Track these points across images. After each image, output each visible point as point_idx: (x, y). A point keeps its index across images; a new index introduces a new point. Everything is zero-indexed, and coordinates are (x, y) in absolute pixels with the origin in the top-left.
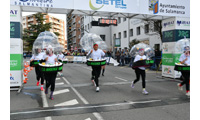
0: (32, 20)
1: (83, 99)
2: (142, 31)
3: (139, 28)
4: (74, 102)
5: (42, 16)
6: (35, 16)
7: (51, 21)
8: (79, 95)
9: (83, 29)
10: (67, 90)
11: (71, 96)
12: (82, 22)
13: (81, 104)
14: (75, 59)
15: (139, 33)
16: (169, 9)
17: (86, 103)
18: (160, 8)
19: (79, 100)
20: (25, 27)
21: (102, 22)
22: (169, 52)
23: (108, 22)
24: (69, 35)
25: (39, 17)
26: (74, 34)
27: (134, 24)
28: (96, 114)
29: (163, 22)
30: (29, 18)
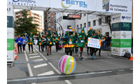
0: (19, 15)
1: (57, 71)
2: (97, 23)
3: (94, 21)
4: (51, 73)
5: (26, 12)
6: (22, 12)
7: (33, 16)
8: (54, 68)
9: (55, 22)
10: (46, 64)
11: (49, 68)
12: (55, 17)
15: (95, 25)
16: (116, 8)
17: (60, 73)
18: (110, 7)
19: (54, 71)
21: (70, 16)
22: (117, 38)
23: (74, 17)
24: (46, 26)
25: (24, 13)
26: (49, 25)
27: (91, 18)
28: (67, 81)
29: (113, 17)
30: (17, 13)
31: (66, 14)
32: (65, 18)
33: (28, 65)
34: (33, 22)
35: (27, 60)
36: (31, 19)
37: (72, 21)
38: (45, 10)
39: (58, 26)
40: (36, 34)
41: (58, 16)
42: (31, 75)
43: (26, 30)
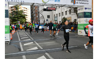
0: (13, 8)
2: (68, 13)
3: (66, 12)
4: (36, 48)
5: (18, 6)
6: (15, 7)
7: (22, 9)
8: (38, 45)
9: (39, 13)
10: (32, 43)
12: (38, 9)
13: (39, 49)
15: (66, 14)
17: (42, 48)
18: (76, 1)
19: (38, 47)
20: (10, 12)
21: (49, 9)
22: (82, 23)
24: (32, 16)
26: (35, 15)
27: (64, 10)
28: (46, 53)
29: (78, 8)
30: (12, 8)
32: (45, 10)
33: (20, 43)
34: (23, 14)
35: (19, 40)
36: (22, 11)
39: (40, 16)
41: (41, 8)
42: (22, 50)
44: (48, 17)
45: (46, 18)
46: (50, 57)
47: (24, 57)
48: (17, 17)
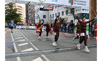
0: (7, 6)
1: (35, 48)
2: (65, 13)
3: (63, 12)
4: (31, 49)
5: (12, 4)
6: (9, 5)
7: (17, 7)
8: (33, 46)
9: (34, 12)
10: (27, 43)
11: (29, 46)
12: (34, 8)
13: (35, 50)
14: (30, 27)
15: (63, 15)
16: (78, 3)
17: (38, 50)
18: (74, 2)
19: (33, 48)
21: (45, 8)
23: (48, 9)
24: (27, 15)
25: (11, 5)
26: (30, 14)
27: (60, 10)
28: (43, 55)
29: (76, 9)
31: (42, 7)
32: (41, 9)
33: (14, 44)
34: (17, 13)
35: (13, 40)
36: (16, 10)
37: (46, 11)
38: (27, 3)
39: (36, 15)
40: (20, 21)
41: (36, 8)
42: (16, 51)
43: (12, 18)
44: (44, 16)
45: (42, 18)
46: (46, 59)
47: (18, 58)
48: (11, 16)
